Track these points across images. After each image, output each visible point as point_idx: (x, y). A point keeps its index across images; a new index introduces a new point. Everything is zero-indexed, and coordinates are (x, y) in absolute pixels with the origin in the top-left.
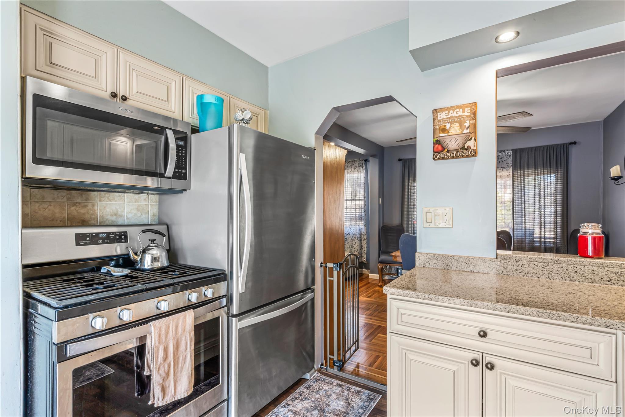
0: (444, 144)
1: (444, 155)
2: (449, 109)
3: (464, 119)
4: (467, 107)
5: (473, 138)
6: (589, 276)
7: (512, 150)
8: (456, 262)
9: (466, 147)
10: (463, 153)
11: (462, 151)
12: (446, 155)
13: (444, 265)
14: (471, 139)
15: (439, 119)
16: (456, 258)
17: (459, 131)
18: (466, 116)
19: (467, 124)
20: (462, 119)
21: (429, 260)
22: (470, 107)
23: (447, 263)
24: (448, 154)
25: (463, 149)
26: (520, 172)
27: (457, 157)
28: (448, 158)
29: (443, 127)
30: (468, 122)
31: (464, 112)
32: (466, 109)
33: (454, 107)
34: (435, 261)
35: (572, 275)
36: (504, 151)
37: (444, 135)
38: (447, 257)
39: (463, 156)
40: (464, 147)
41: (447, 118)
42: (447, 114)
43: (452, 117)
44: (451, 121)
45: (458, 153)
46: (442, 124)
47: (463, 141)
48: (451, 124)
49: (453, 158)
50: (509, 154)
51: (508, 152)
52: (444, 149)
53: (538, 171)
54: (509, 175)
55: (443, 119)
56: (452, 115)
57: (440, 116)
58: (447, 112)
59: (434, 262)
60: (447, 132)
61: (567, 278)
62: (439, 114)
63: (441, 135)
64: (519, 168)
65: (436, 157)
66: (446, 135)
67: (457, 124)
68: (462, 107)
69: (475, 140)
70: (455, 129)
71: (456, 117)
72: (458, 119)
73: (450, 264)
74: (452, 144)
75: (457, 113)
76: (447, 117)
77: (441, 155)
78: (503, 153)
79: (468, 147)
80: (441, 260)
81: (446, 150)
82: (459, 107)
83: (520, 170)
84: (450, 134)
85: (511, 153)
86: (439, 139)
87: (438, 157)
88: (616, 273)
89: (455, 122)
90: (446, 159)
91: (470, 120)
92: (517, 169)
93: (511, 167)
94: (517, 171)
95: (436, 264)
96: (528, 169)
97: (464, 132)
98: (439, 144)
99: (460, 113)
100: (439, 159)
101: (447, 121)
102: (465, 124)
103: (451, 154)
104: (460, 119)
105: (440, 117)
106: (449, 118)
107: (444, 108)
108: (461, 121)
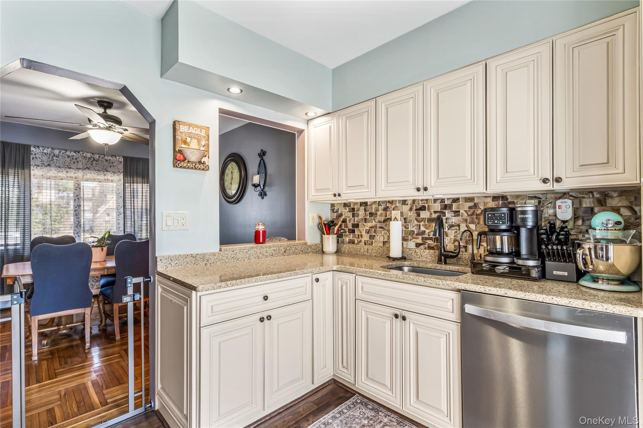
0: (186, 155)
1: (185, 165)
2: (190, 125)
3: (201, 138)
4: (203, 129)
5: (207, 156)
6: (265, 254)
7: (123, 157)
8: (194, 259)
9: (202, 162)
10: (200, 166)
11: (200, 165)
12: (187, 165)
13: (185, 263)
14: (206, 156)
15: (181, 131)
16: (194, 256)
17: (197, 147)
18: (203, 136)
19: (203, 143)
20: (199, 137)
21: (170, 261)
22: (205, 129)
23: (187, 261)
24: (189, 165)
25: (200, 162)
26: (130, 179)
27: (196, 169)
28: (188, 168)
29: (185, 139)
30: (204, 141)
31: (201, 132)
32: (203, 130)
33: (193, 125)
34: (177, 261)
35: (259, 255)
36: (115, 156)
37: (185, 146)
38: (186, 256)
39: (200, 168)
40: (201, 161)
41: (188, 133)
42: (188, 129)
43: (191, 133)
44: (191, 136)
45: (197, 166)
46: (183, 136)
47: (201, 157)
48: (191, 139)
49: (192, 168)
50: (120, 160)
51: (119, 158)
52: (185, 159)
53: (144, 180)
54: (120, 180)
55: (185, 132)
56: (192, 131)
57: (182, 128)
58: (188, 127)
59: (175, 262)
60: (187, 144)
61: (257, 258)
62: (181, 126)
63: (183, 146)
64: (129, 175)
65: (178, 165)
66: (187, 147)
67: (196, 141)
68: (201, 128)
69: (209, 157)
70: (194, 144)
71: (194, 134)
72: (196, 136)
73: (189, 262)
74: (192, 157)
75: (196, 131)
76: (188, 131)
77: (182, 163)
78: (114, 158)
79: (204, 162)
80: (182, 259)
81: (187, 161)
82: (197, 126)
83: (130, 177)
84: (190, 147)
85: (121, 159)
86: (181, 149)
87: (180, 165)
88: (274, 250)
89: (195, 138)
90: (186, 168)
91: (205, 140)
92: (128, 176)
93: (122, 173)
94: (128, 177)
95: (177, 264)
96: (137, 177)
97: (201, 149)
98: (181, 154)
99: (198, 132)
100: (181, 167)
101: (188, 135)
102: (202, 142)
103: (191, 165)
104: (198, 136)
105: (182, 130)
106: (189, 133)
107: (186, 123)
108: (199, 139)
